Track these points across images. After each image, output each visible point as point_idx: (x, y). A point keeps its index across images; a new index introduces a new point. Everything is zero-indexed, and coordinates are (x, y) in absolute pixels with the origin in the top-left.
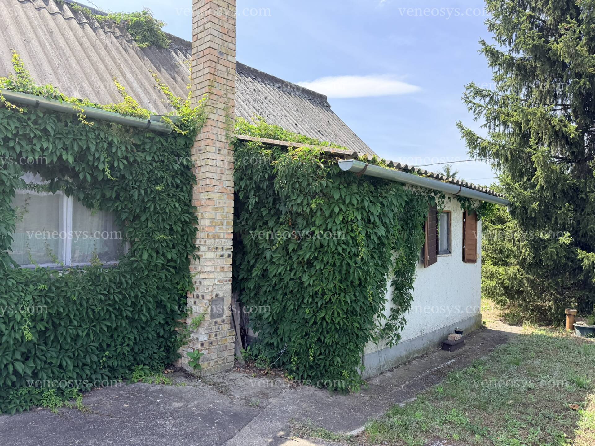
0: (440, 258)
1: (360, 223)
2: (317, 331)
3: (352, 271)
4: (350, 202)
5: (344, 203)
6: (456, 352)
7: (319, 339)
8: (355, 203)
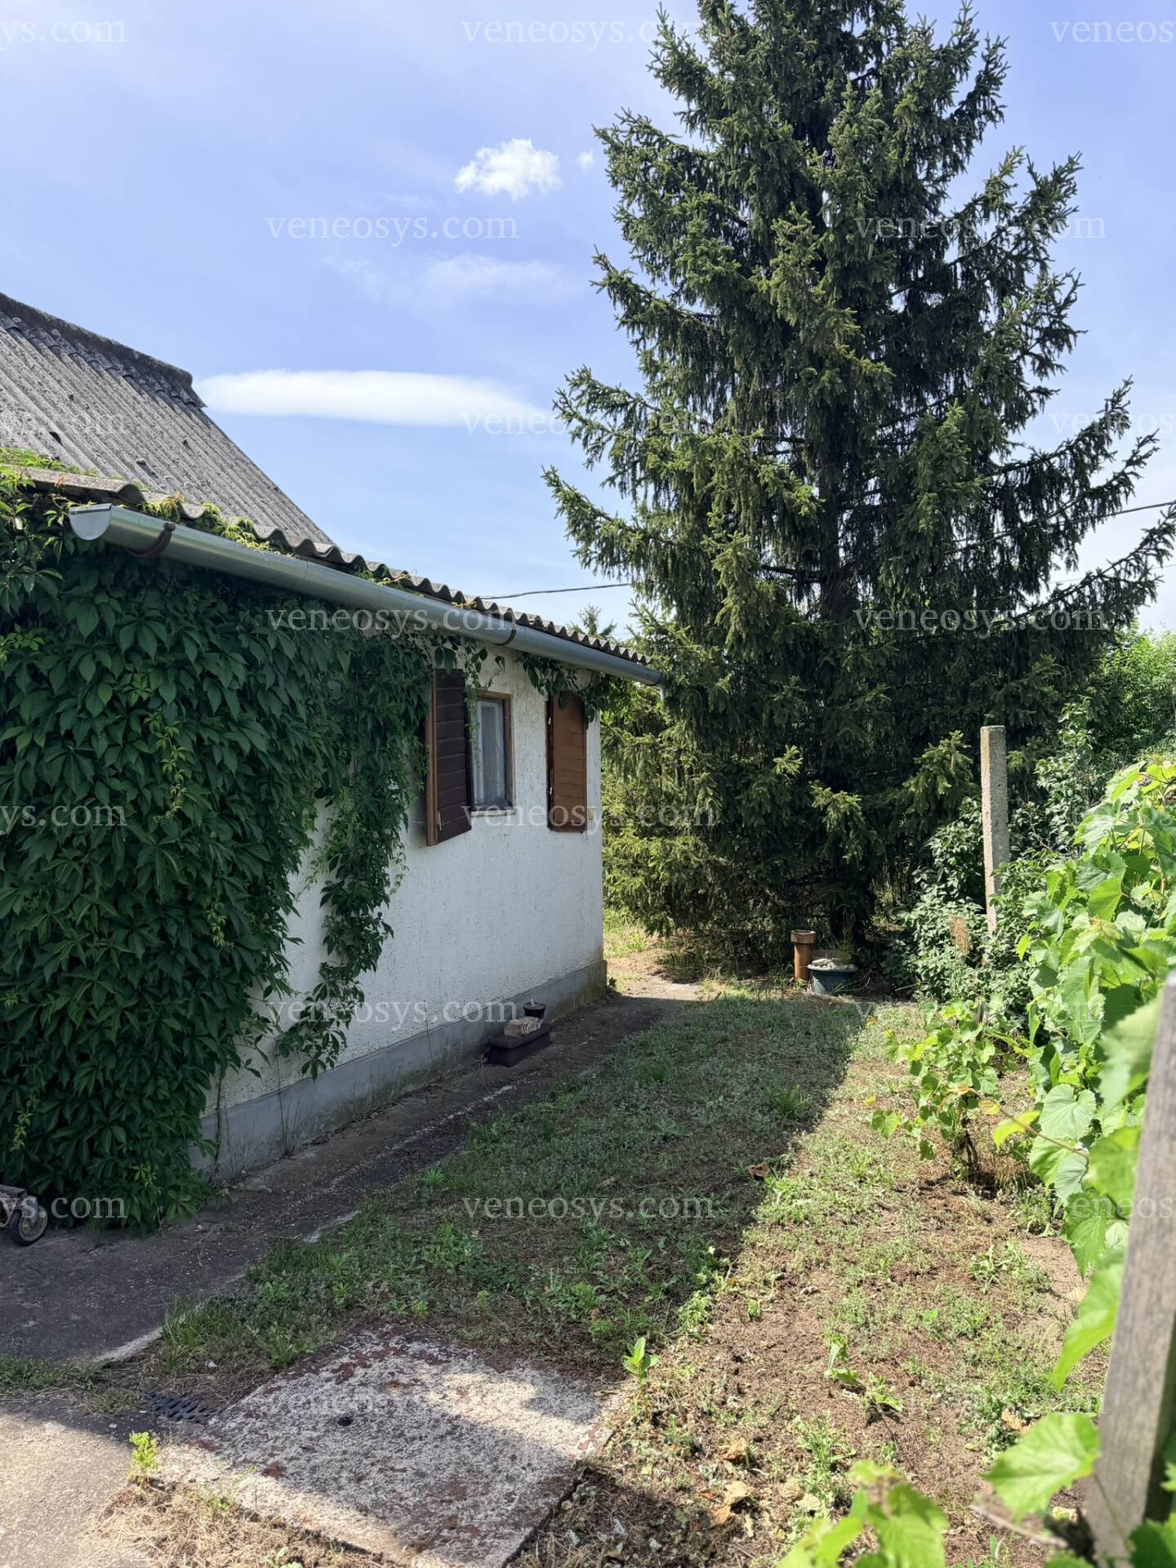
0: (482, 822)
1: (171, 712)
2: (46, 1055)
3: (142, 859)
4: (135, 648)
5: (114, 648)
7: (54, 1083)
8: (151, 648)
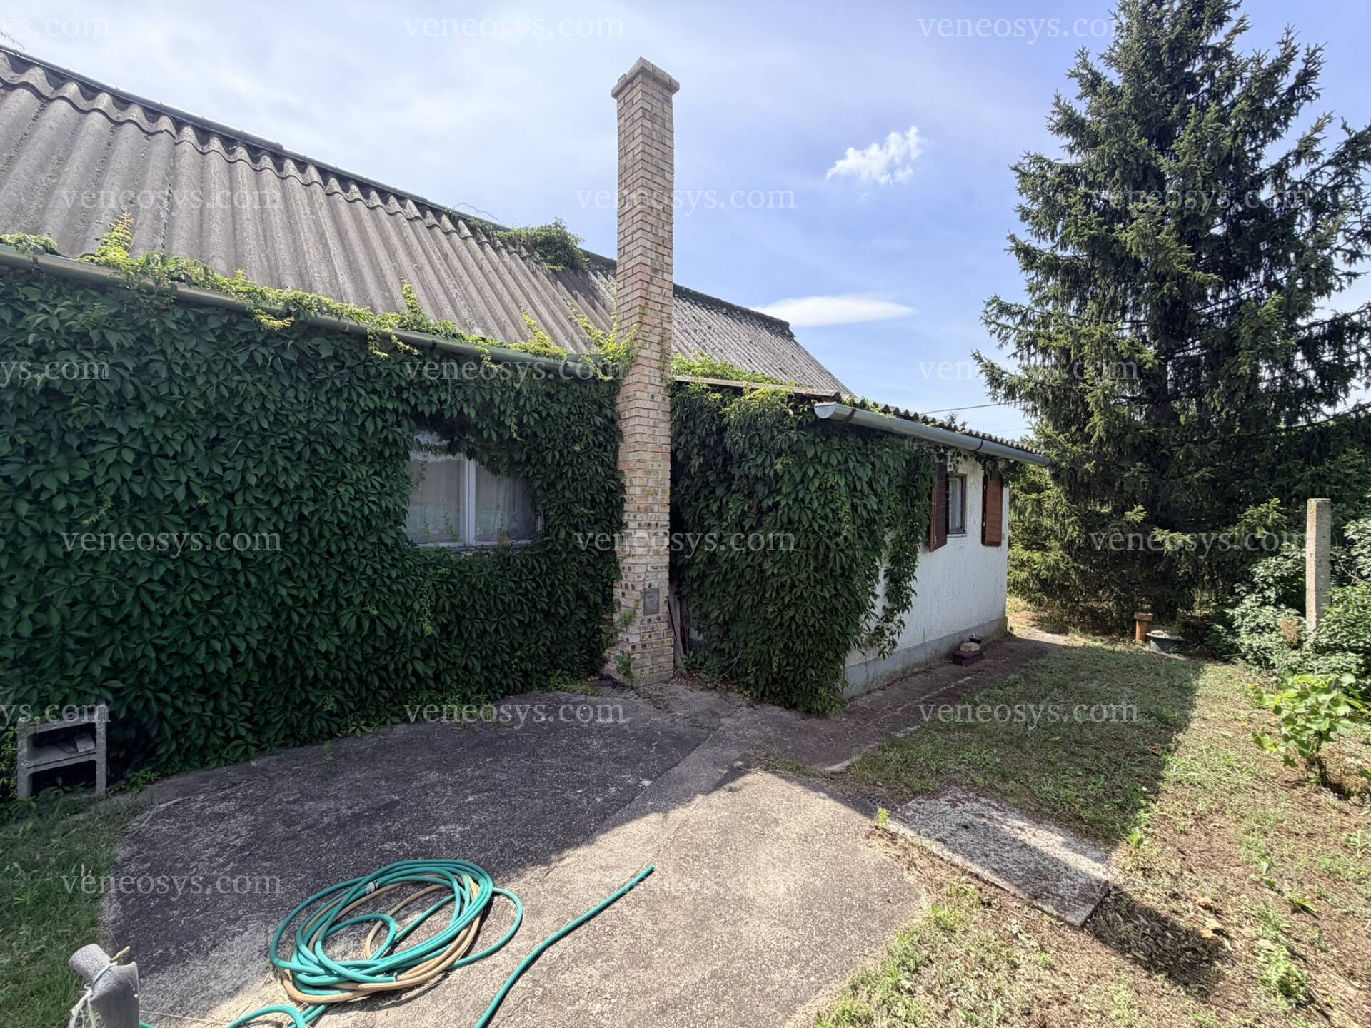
0: (951, 540)
1: (843, 490)
2: (784, 634)
3: (831, 555)
4: (828, 463)
5: (820, 463)
6: (973, 667)
7: (786, 646)
8: (835, 463)
